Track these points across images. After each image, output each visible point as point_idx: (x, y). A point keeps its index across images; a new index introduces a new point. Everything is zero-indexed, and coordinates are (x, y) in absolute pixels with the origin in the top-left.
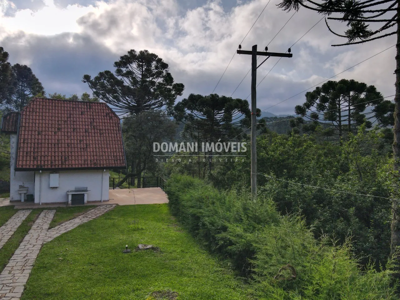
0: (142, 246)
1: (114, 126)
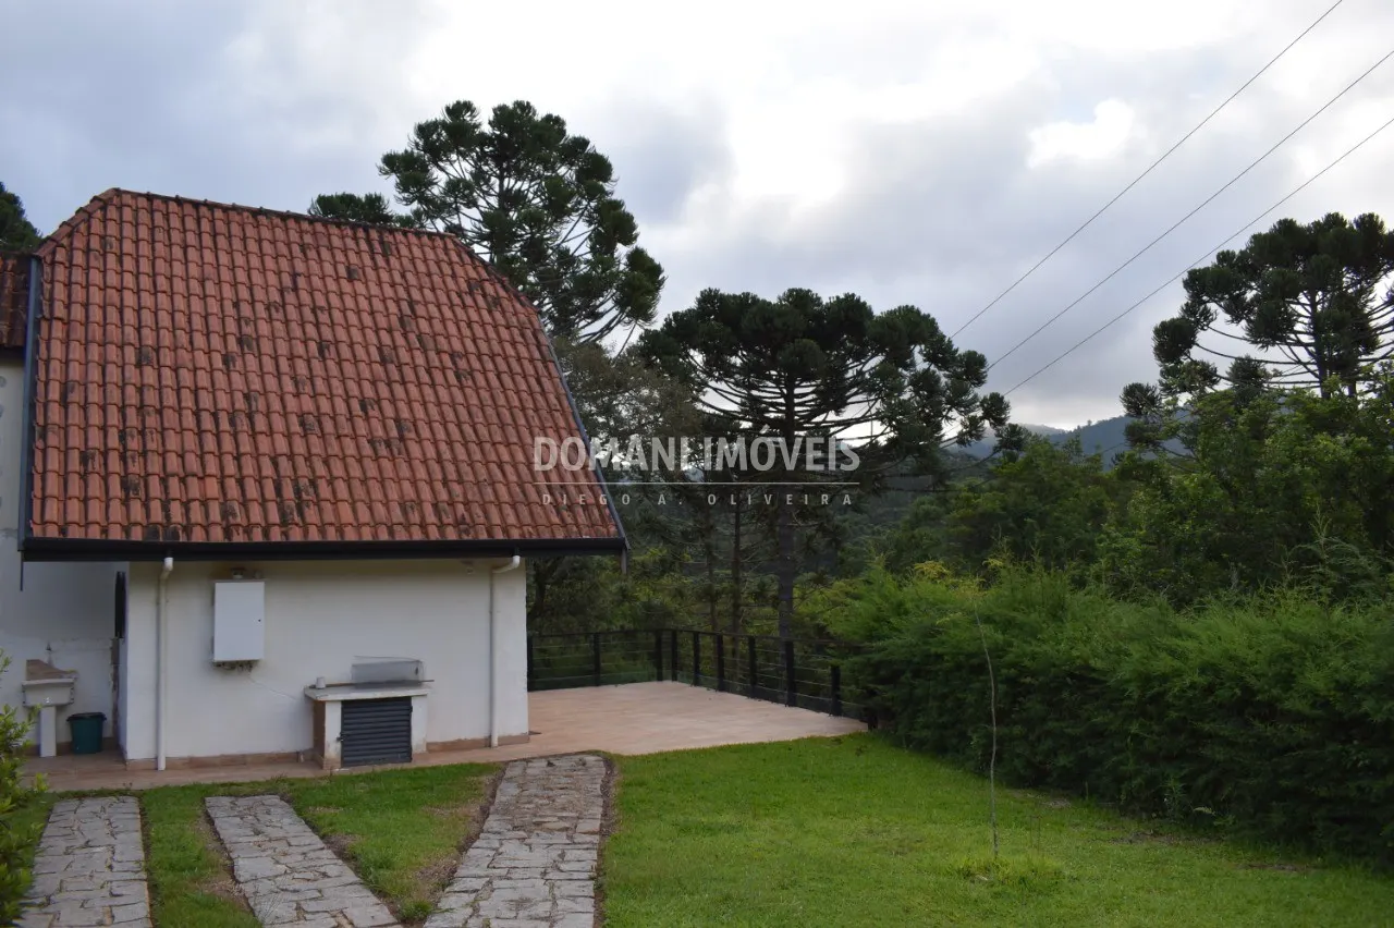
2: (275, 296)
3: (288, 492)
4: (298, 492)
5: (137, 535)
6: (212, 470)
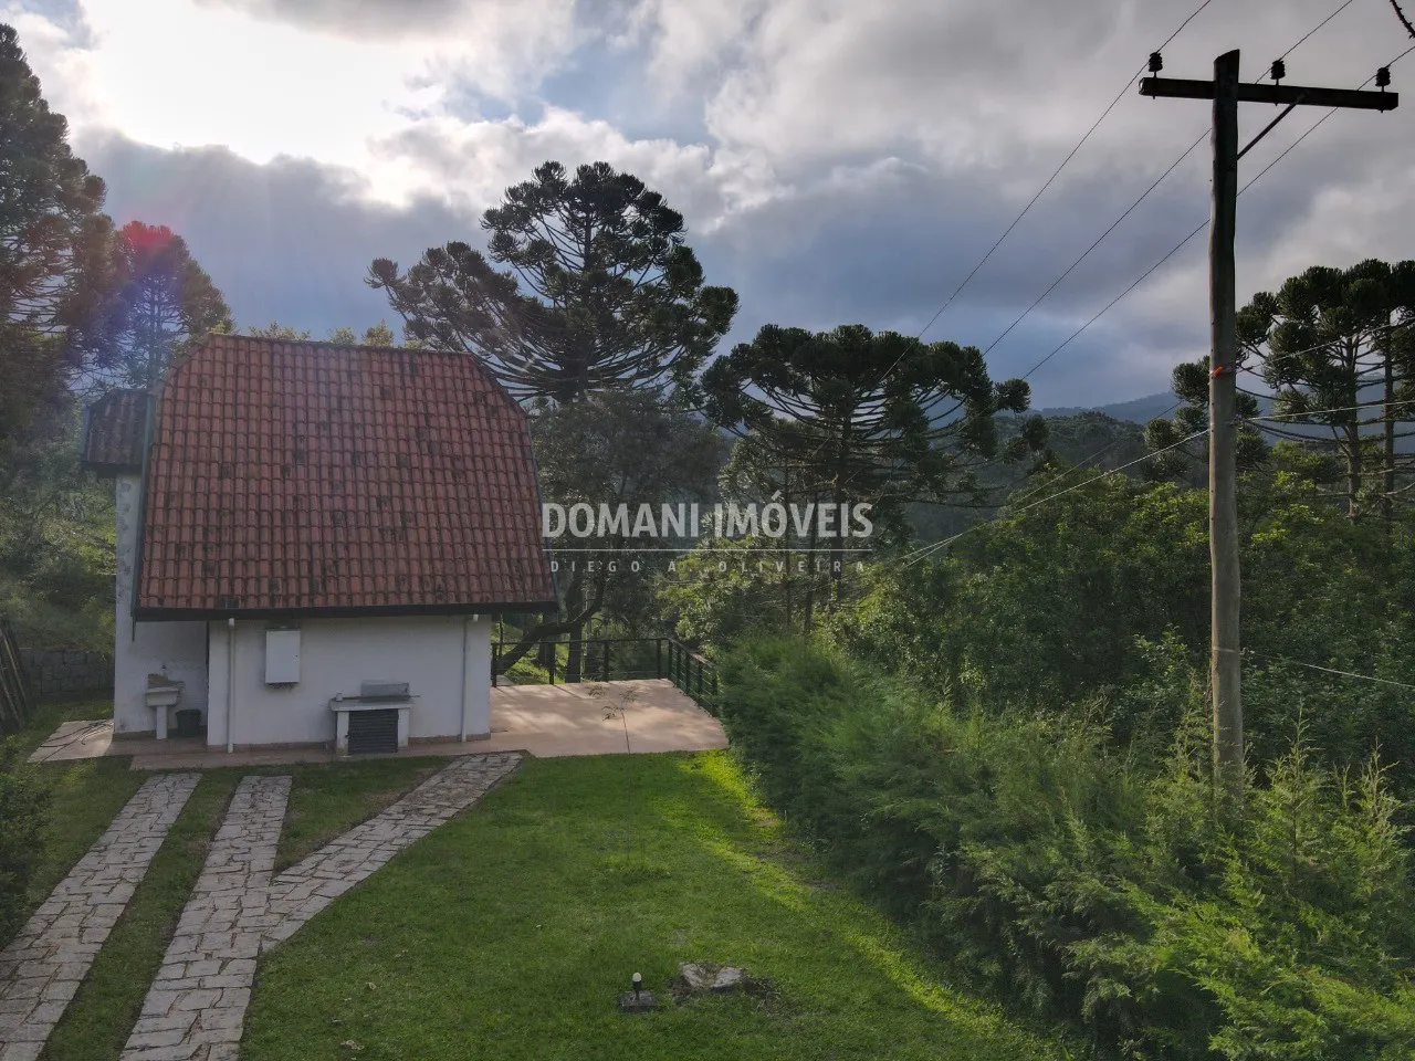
0: (697, 973)
1: (507, 441)
2: (324, 417)
3: (317, 570)
4: (324, 570)
5: (210, 604)
6: (266, 555)
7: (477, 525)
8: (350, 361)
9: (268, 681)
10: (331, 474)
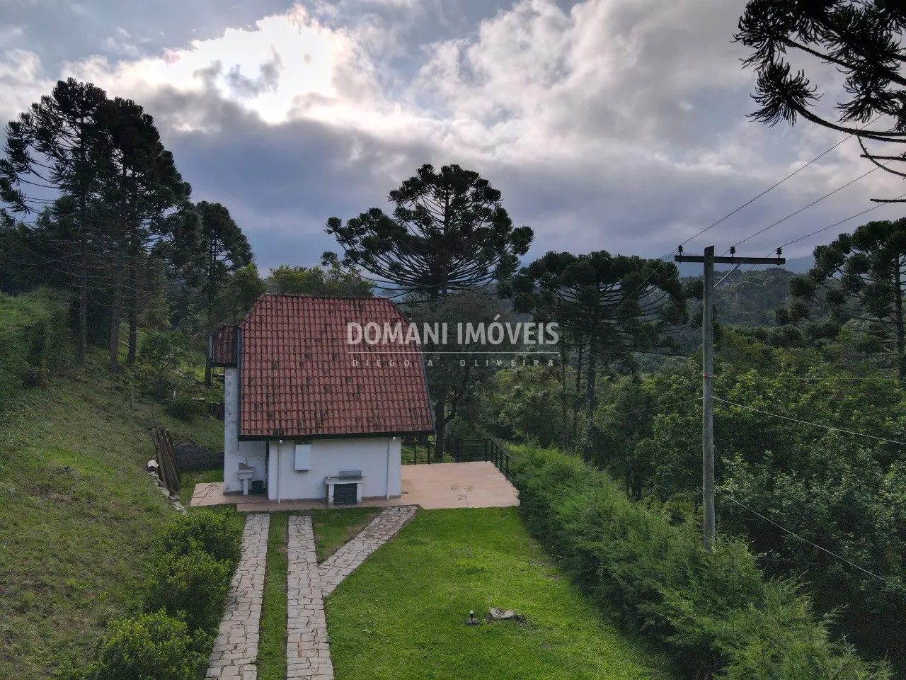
0: (496, 612)
2: (319, 336)
3: (319, 415)
4: (322, 416)
5: (271, 433)
6: (295, 408)
7: (394, 390)
8: (330, 304)
9: (296, 469)
10: (323, 365)
